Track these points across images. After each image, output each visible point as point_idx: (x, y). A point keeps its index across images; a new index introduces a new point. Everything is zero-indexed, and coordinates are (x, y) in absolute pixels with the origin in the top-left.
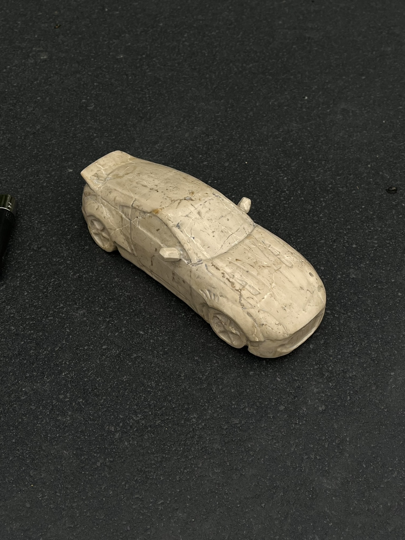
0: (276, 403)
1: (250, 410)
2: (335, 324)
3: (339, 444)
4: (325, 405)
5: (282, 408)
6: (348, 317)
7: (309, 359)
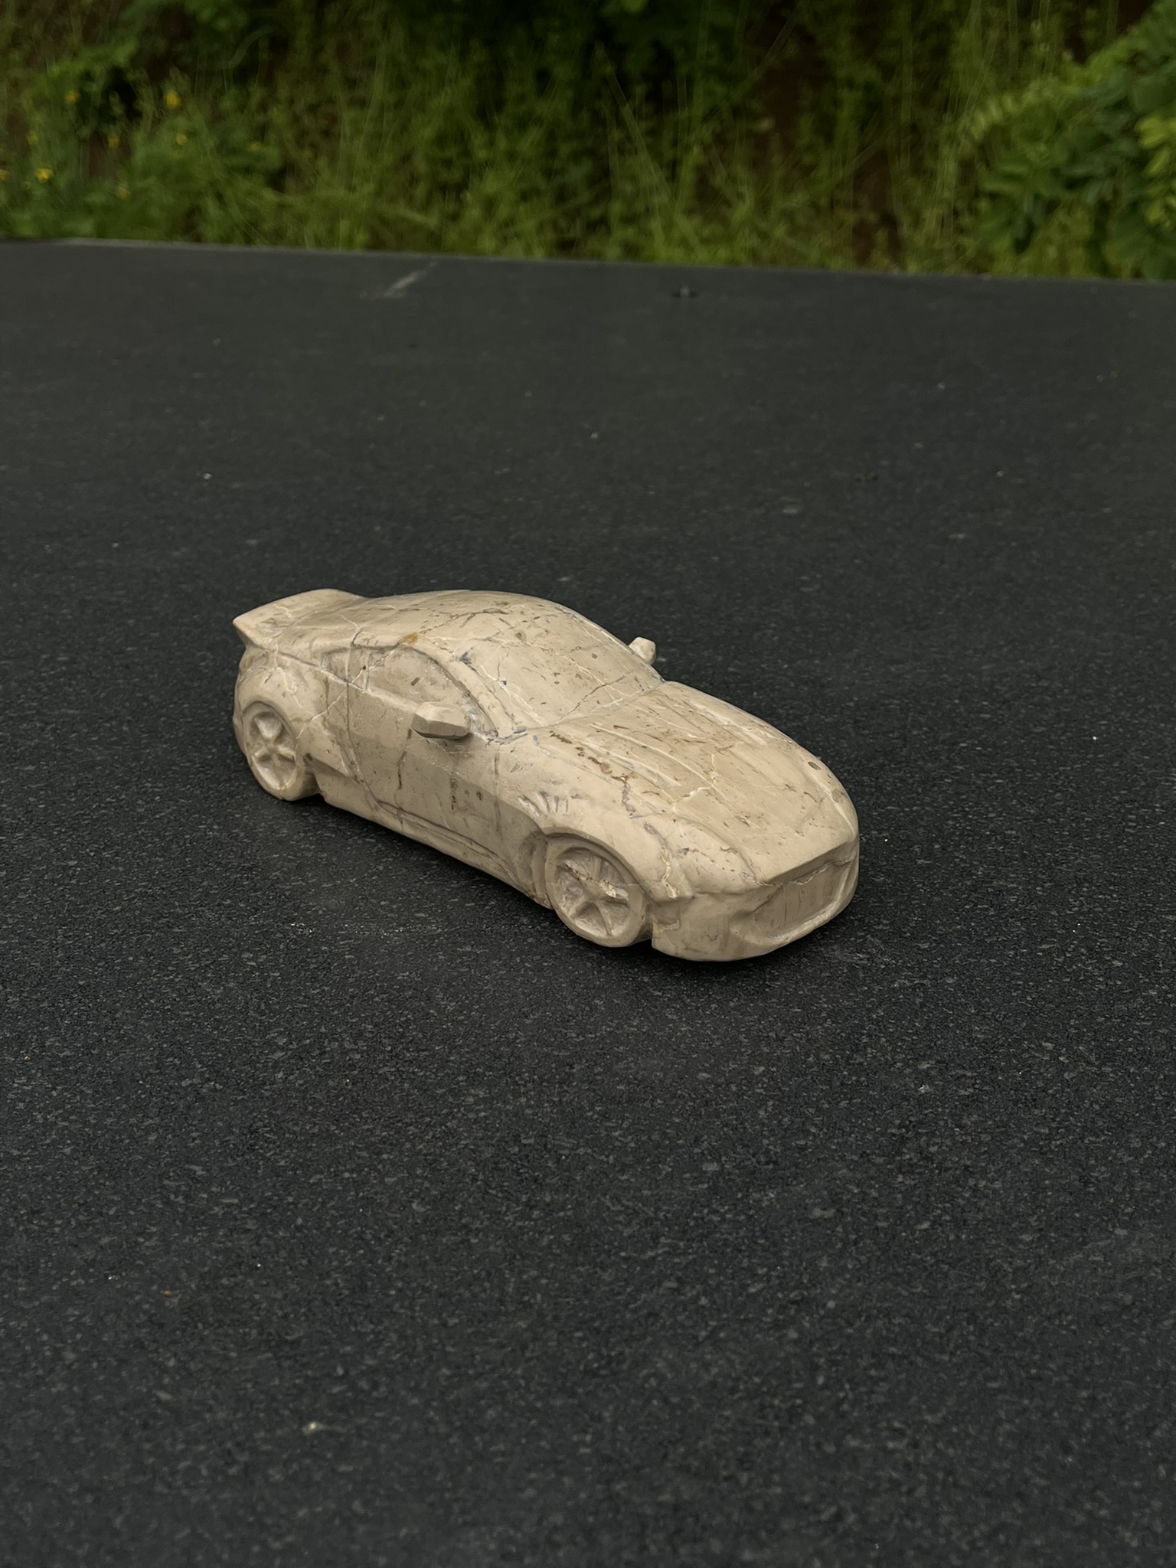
0: (706, 1152)
1: (624, 1137)
2: (1041, 1074)
3: (794, 1302)
4: (838, 1211)
5: (712, 1167)
6: (1098, 1075)
7: (892, 1108)
